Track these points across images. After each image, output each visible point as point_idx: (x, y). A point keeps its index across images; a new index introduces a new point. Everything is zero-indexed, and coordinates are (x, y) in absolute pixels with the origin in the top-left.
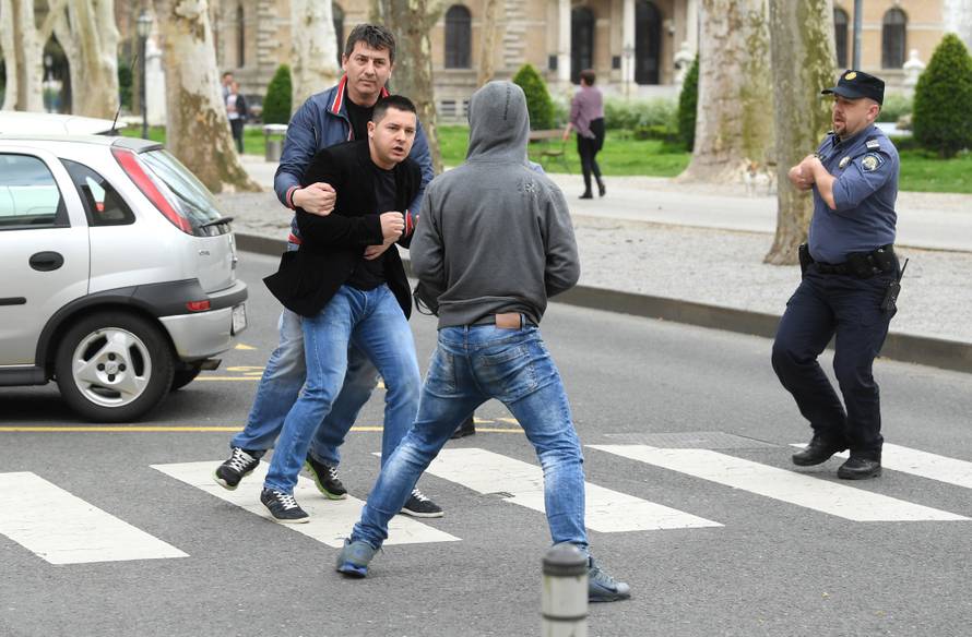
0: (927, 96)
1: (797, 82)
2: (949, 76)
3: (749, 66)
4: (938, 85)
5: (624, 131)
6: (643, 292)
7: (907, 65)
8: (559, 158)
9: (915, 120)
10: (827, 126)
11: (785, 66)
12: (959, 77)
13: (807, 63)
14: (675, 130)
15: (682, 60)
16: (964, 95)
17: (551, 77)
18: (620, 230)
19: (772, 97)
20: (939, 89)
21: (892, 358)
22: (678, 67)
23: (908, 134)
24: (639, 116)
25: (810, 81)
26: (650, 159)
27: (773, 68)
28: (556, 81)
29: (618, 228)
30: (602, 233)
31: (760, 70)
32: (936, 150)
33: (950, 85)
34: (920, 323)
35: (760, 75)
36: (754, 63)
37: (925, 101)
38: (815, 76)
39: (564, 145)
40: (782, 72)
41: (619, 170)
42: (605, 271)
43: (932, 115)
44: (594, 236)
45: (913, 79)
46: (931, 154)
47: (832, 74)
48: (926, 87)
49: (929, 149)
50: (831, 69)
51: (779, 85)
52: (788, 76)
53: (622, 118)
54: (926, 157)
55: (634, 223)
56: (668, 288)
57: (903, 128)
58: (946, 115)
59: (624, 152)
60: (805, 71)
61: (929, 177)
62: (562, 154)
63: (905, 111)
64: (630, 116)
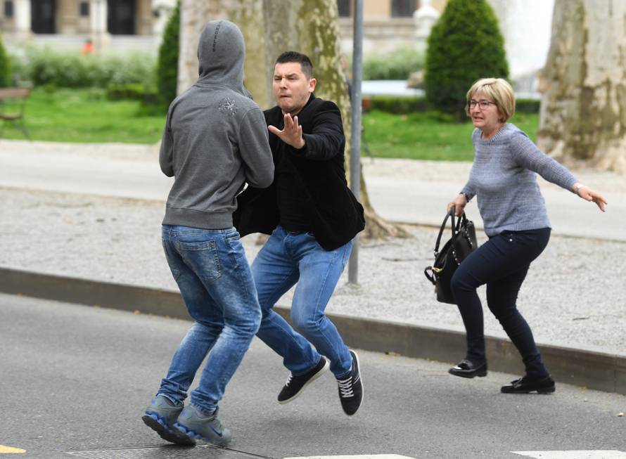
0: (441, 50)
1: (292, 34)
2: (465, 25)
3: (238, 16)
4: (453, 37)
5: (96, 91)
6: (117, 280)
7: (419, 13)
8: (18, 122)
9: (428, 78)
10: (327, 86)
11: (279, 15)
12: (478, 28)
13: (303, 13)
14: (154, 89)
15: (161, 7)
16: (482, 49)
17: (7, 25)
18: (90, 208)
19: (263, 52)
20: (454, 42)
21: (403, 354)
22: (156, 14)
23: (419, 94)
24: (111, 73)
25: (306, 33)
26: (125, 123)
27: (265, 18)
28: (13, 30)
29: (88, 205)
30: (68, 211)
31: (251, 19)
32: (451, 113)
33: (467, 38)
34: (434, 313)
35: (251, 26)
36: (244, 11)
37: (439, 56)
38: (313, 27)
39: (23, 106)
40: (274, 23)
41: (89, 136)
42: (72, 256)
43: (446, 72)
44: (58, 215)
45: (425, 30)
46: (446, 117)
47: (332, 25)
48: (440, 40)
49: (444, 111)
50: (331, 19)
51: (271, 38)
52: (282, 27)
53: (91, 74)
54: (440, 120)
55: (105, 199)
56: (146, 275)
57: (415, 87)
58: (462, 71)
59: (95, 115)
60: (301, 22)
61: (443, 143)
62: (20, 117)
63: (417, 67)
64: (100, 72)
